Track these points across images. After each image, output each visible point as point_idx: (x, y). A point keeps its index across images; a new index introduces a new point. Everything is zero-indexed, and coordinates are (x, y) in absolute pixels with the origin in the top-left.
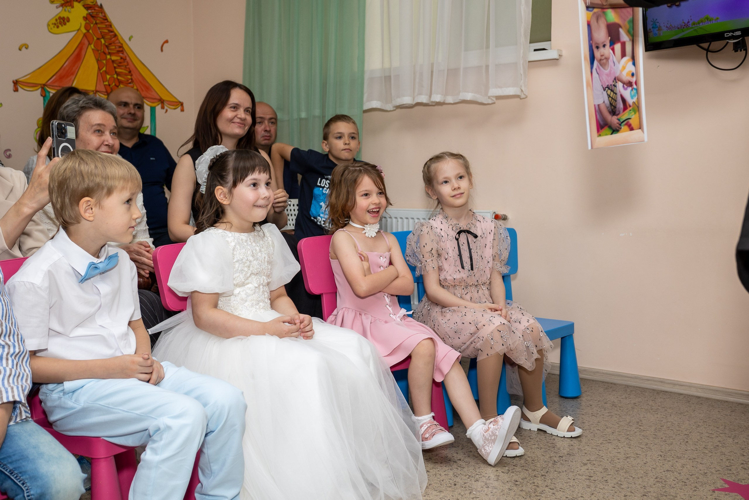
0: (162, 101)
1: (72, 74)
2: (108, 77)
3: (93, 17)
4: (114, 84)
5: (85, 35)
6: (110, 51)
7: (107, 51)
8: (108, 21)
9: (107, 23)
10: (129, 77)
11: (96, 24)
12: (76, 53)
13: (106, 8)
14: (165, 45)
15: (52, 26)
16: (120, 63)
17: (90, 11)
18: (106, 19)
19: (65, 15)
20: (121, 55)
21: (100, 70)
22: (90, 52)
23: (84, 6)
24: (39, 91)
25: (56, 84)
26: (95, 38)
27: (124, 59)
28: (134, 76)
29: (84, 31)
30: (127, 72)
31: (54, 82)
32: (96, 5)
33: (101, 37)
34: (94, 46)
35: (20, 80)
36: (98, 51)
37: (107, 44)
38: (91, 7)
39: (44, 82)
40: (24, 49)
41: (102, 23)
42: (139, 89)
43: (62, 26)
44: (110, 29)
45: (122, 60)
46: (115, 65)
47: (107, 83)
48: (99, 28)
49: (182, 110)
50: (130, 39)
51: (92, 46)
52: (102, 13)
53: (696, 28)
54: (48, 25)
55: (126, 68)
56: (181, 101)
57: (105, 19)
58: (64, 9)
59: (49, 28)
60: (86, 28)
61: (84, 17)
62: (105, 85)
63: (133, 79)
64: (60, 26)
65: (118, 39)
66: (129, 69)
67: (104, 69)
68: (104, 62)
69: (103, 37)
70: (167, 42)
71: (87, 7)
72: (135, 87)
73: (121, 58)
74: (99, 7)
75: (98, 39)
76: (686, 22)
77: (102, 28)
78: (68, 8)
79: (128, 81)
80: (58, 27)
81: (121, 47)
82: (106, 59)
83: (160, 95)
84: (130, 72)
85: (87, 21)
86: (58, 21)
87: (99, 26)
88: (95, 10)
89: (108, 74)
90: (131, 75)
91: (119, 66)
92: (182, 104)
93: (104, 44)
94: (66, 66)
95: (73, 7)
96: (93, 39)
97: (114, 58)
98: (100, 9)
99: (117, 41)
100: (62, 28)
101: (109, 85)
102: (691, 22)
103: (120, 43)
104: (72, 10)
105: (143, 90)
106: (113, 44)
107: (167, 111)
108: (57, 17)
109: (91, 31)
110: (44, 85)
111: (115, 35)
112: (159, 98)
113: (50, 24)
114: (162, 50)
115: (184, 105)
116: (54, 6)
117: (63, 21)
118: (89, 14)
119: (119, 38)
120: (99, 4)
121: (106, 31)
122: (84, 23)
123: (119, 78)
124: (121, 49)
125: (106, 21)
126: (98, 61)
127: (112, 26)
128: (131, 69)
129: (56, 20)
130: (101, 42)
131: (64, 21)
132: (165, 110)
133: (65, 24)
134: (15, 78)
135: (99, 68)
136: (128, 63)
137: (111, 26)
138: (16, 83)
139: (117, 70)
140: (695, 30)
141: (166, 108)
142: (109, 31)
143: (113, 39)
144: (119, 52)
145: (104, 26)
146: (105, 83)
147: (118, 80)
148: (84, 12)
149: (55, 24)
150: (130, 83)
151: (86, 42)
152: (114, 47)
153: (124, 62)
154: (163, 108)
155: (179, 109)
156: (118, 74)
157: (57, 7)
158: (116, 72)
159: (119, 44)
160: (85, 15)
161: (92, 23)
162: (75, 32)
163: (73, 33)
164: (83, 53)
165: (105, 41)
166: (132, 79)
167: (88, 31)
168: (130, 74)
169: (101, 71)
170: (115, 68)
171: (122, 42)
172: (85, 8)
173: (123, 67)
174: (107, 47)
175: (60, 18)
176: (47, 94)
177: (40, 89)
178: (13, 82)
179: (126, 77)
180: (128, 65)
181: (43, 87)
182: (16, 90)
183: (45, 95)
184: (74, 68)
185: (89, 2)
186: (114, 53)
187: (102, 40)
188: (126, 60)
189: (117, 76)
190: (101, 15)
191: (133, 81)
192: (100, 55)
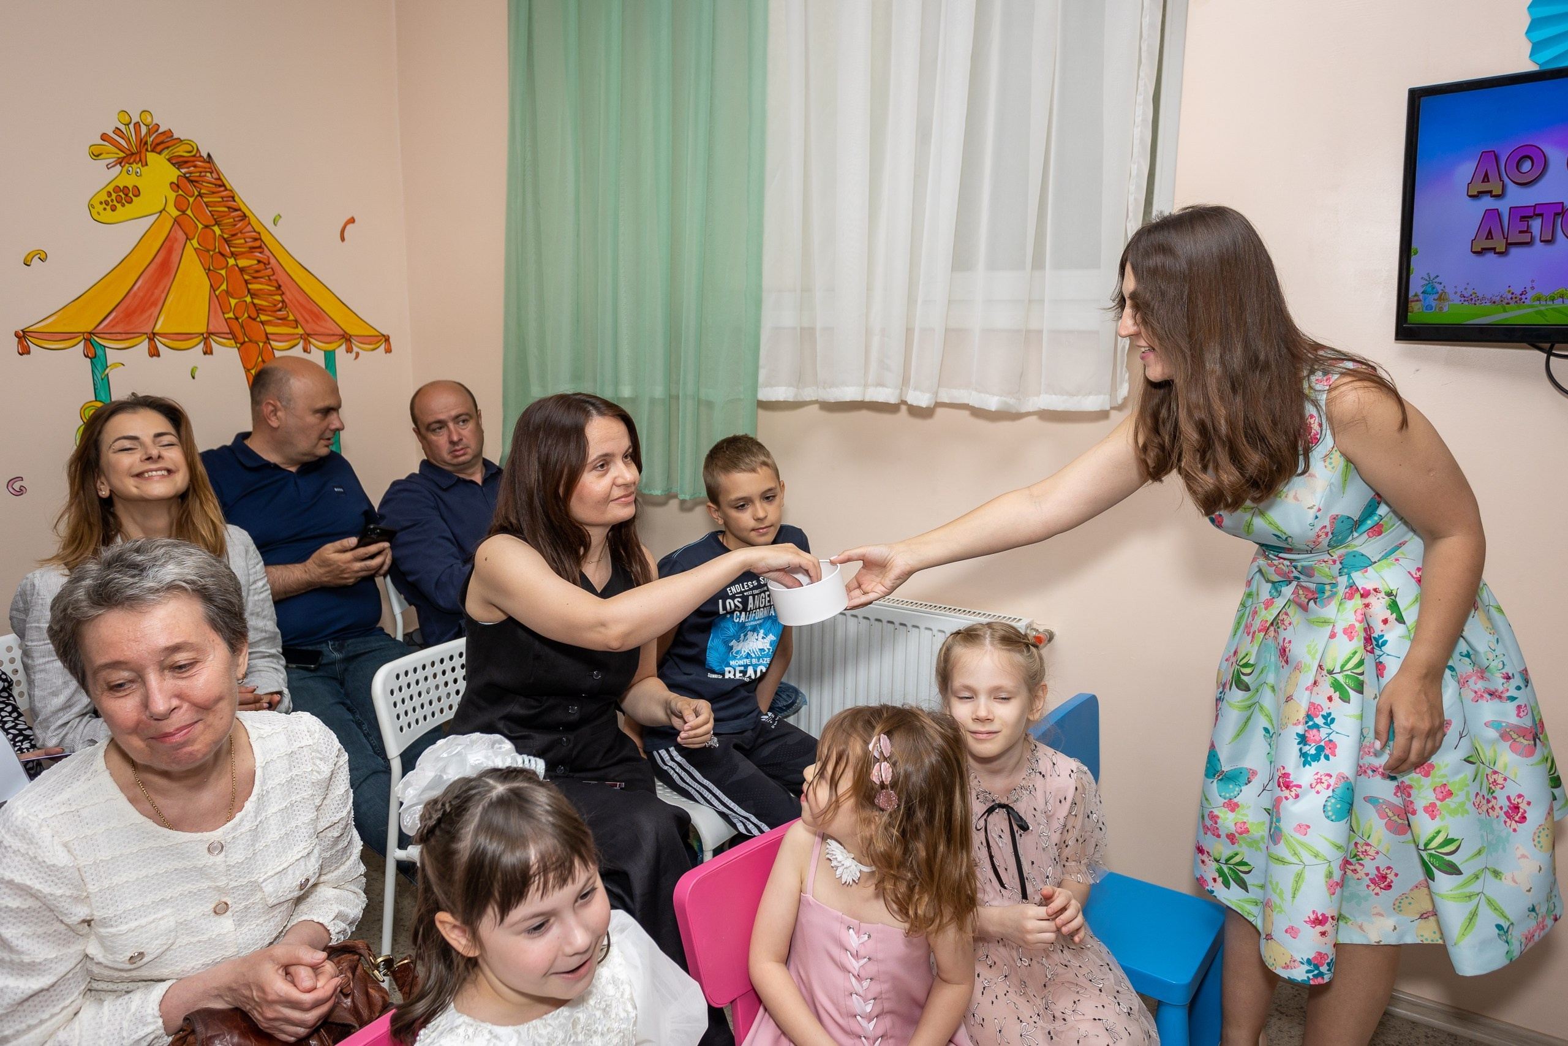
0: (347, 338)
1: (154, 304)
2: (233, 302)
3: (192, 182)
4: (246, 315)
5: (177, 222)
6: (232, 249)
7: (227, 249)
8: (226, 189)
9: (225, 193)
10: (279, 298)
11: (200, 195)
12: (158, 260)
13: (219, 162)
14: (349, 227)
15: (100, 208)
16: (257, 271)
17: (183, 171)
18: (224, 185)
19: (129, 181)
20: (258, 255)
21: (214, 291)
22: (189, 252)
23: (169, 160)
24: (81, 348)
25: (117, 329)
26: (200, 226)
27: (264, 263)
28: (288, 293)
29: (175, 213)
30: (272, 289)
31: (112, 325)
32: (197, 156)
33: (214, 222)
34: (199, 243)
35: (31, 329)
36: (208, 251)
37: (226, 236)
38: (186, 162)
39: (89, 329)
40: (36, 261)
41: (213, 193)
42: (300, 319)
43: (123, 205)
44: (232, 204)
45: (262, 266)
46: (246, 277)
47: (231, 315)
48: (207, 205)
49: (388, 350)
50: (275, 223)
51: (195, 242)
52: (211, 173)
53: (1543, 308)
54: (91, 206)
55: (270, 279)
56: (385, 333)
57: (221, 184)
58: (125, 169)
59: (94, 211)
60: (178, 208)
61: (172, 183)
62: (226, 320)
63: (286, 300)
64: (119, 206)
65: (249, 224)
66: (277, 281)
67: (224, 287)
68: (223, 272)
69: (217, 223)
70: (352, 221)
71: (178, 163)
72: (291, 317)
73: (259, 262)
74: (204, 161)
75: (206, 227)
76: (1518, 293)
77: (215, 204)
78: (135, 167)
79: (275, 305)
80: (114, 209)
81: (258, 239)
82: (225, 267)
83: (343, 327)
84: (279, 287)
85: (180, 192)
86: (114, 196)
87: (205, 200)
88: (195, 166)
89: (233, 297)
90: (283, 293)
91: (255, 278)
92: (387, 339)
93: (221, 236)
94: (139, 288)
95: (145, 164)
96: (196, 227)
97: (242, 263)
98: (207, 165)
99: (249, 228)
100: (125, 211)
101: (235, 318)
102: (1531, 294)
103: (254, 231)
104: (144, 169)
105: (307, 322)
106: (239, 235)
107: (357, 355)
108: (110, 188)
109: (189, 212)
110: (90, 333)
111: (244, 216)
112: (342, 333)
113: (96, 203)
114: (343, 239)
115: (391, 340)
116: (102, 164)
117: (123, 195)
118: (183, 177)
119: (253, 219)
120: (205, 156)
121: (226, 209)
122: (171, 195)
123: (256, 301)
124: (258, 244)
125: (222, 189)
126: (208, 271)
127: (236, 199)
128: (280, 283)
129: (109, 194)
130: (214, 232)
131: (126, 195)
132: (354, 355)
133: (130, 202)
134: (19, 327)
135: (211, 285)
136: (273, 270)
137: (232, 197)
138: (23, 336)
139: (250, 286)
140: (1540, 313)
141: (355, 349)
142: (229, 208)
143: (239, 225)
144: (252, 249)
145: (220, 200)
146: (227, 316)
147: (254, 305)
148: (173, 174)
149: (107, 203)
150: (280, 310)
151: (181, 235)
152: (242, 241)
153: (266, 269)
154: (349, 350)
155: (382, 347)
156: (253, 294)
157: (109, 167)
158: (249, 290)
159: (253, 234)
160: (174, 180)
161: (191, 196)
162: (153, 217)
163: (151, 220)
164: (175, 258)
165: (222, 230)
166: (283, 302)
167: (184, 212)
168: (280, 292)
169: (217, 293)
170: (247, 282)
171: (259, 228)
172: (173, 164)
173: (263, 280)
174: (227, 241)
175: (117, 189)
176: (99, 352)
177: (82, 343)
178: (17, 335)
179: (270, 298)
180: (274, 274)
181: (89, 338)
182: (25, 351)
183: (94, 355)
184: (157, 292)
185: (181, 151)
186: (243, 253)
187: (216, 229)
188: (269, 264)
189: (252, 298)
190: (209, 177)
191: (285, 306)
192: (214, 259)
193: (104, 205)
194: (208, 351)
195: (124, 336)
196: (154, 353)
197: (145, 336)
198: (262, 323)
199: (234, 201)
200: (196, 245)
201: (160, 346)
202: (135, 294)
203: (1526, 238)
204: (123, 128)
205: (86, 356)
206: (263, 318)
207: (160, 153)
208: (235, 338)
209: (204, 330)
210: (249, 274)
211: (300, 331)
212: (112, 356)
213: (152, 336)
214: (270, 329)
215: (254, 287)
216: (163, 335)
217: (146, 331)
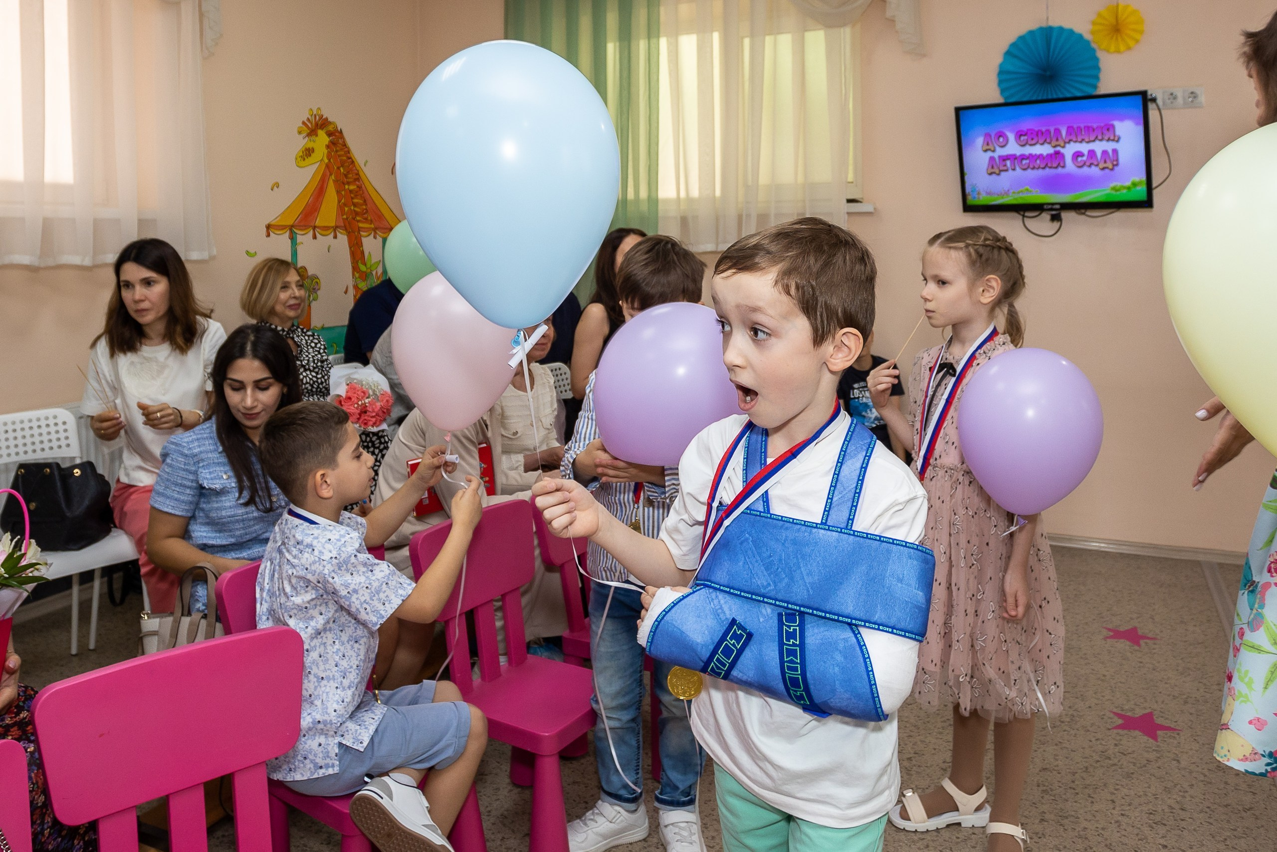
1: (316, 210)
2: (346, 209)
3: (334, 144)
4: (351, 217)
5: (327, 166)
6: (348, 180)
7: (345, 180)
9: (346, 149)
10: (364, 207)
11: (337, 151)
12: (318, 187)
13: (346, 134)
15: (299, 159)
16: (357, 192)
17: (331, 138)
19: (310, 145)
20: (358, 183)
21: (339, 203)
22: (331, 182)
23: (326, 133)
24: (288, 234)
25: (302, 224)
26: (336, 168)
27: (360, 187)
29: (326, 161)
30: (363, 202)
31: (300, 222)
32: (336, 131)
34: (335, 177)
35: (273, 223)
36: (338, 181)
37: (345, 173)
38: (332, 134)
39: (291, 224)
40: (275, 187)
41: (341, 149)
42: (373, 219)
43: (308, 158)
44: (349, 155)
45: (359, 189)
46: (352, 195)
47: (345, 217)
48: (339, 156)
50: (365, 165)
51: (333, 177)
52: (341, 139)
53: (1015, 197)
54: (296, 159)
55: (362, 197)
57: (345, 145)
58: (310, 139)
59: (297, 161)
60: (328, 157)
62: (343, 219)
63: (368, 209)
64: (306, 158)
65: (355, 166)
67: (343, 201)
68: (343, 193)
69: (342, 166)
71: (329, 134)
72: (369, 218)
73: (358, 187)
74: (339, 133)
75: (338, 168)
76: (1006, 190)
77: (342, 155)
78: (314, 137)
79: (363, 211)
80: (304, 160)
81: (358, 174)
82: (345, 189)
83: (391, 224)
84: (365, 201)
85: (329, 150)
86: (305, 153)
87: (339, 153)
88: (335, 135)
89: (347, 207)
90: (366, 205)
91: (356, 196)
93: (343, 173)
95: (317, 136)
96: (334, 168)
97: (352, 187)
98: (340, 135)
99: (354, 168)
100: (309, 160)
101: (347, 219)
102: (1011, 191)
103: (357, 170)
104: (317, 139)
105: (375, 220)
106: (351, 172)
108: (303, 149)
109: (332, 160)
111: (353, 162)
112: (390, 227)
113: (298, 157)
114: (392, 173)
116: (301, 137)
117: (308, 152)
118: (331, 142)
119: (356, 164)
121: (345, 158)
122: (326, 151)
123: (356, 209)
124: (357, 177)
125: (345, 147)
126: (338, 192)
128: (365, 198)
129: (303, 152)
130: (341, 171)
133: (310, 155)
134: (268, 222)
135: (338, 200)
136: (363, 192)
137: (349, 152)
142: (348, 157)
143: (351, 167)
144: (356, 180)
145: (343, 153)
146: (343, 217)
147: (355, 211)
148: (327, 140)
149: (302, 157)
150: (365, 214)
151: (328, 174)
152: (351, 175)
153: (361, 191)
156: (355, 205)
157: (304, 138)
158: (353, 203)
159: (356, 172)
160: (327, 143)
161: (333, 151)
162: (318, 163)
163: (317, 165)
164: (325, 185)
165: (344, 170)
166: (366, 209)
169: (341, 204)
170: (352, 198)
171: (358, 168)
172: (327, 135)
173: (359, 197)
174: (346, 176)
175: (306, 149)
176: (294, 236)
177: (288, 231)
178: (266, 225)
179: (361, 207)
180: (363, 194)
181: (291, 228)
182: (268, 235)
183: (292, 238)
184: (318, 204)
185: (331, 128)
186: (352, 182)
187: (342, 169)
188: (362, 188)
189: (354, 207)
190: (340, 141)
191: (367, 212)
192: (340, 185)
194: (335, 237)
195: (304, 228)
196: (315, 237)
197: (312, 228)
198: (358, 221)
201: (318, 235)
202: (310, 205)
203: (1005, 168)
204: (310, 117)
205: (290, 238)
206: (358, 218)
207: (322, 129)
208: (346, 229)
209: (333, 224)
211: (372, 226)
212: (300, 238)
213: (314, 228)
214: (361, 225)
215: (355, 201)
216: (319, 227)
217: (312, 224)
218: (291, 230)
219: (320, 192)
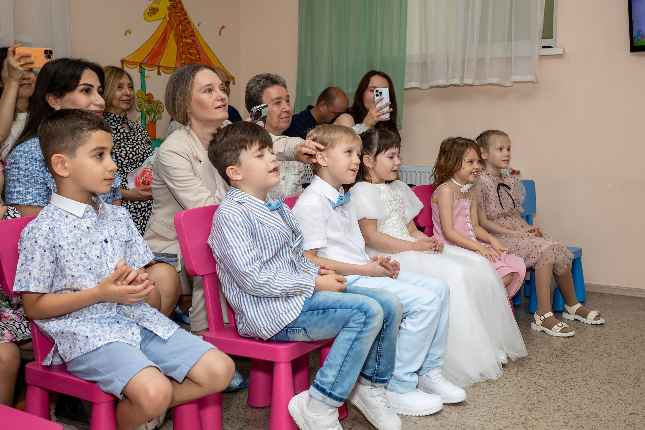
1: (160, 54)
2: (184, 56)
3: (174, 7)
4: (188, 62)
5: (169, 22)
6: (185, 35)
7: (183, 35)
8: (184, 11)
9: (184, 12)
10: (198, 56)
11: (176, 13)
12: (162, 37)
14: (223, 30)
15: (147, 15)
16: (192, 45)
17: (172, 3)
18: (183, 9)
19: (155, 6)
20: (192, 38)
22: (172, 35)
25: (149, 63)
26: (175, 25)
27: (194, 41)
28: (201, 55)
29: (168, 19)
30: (196, 52)
31: (147, 61)
33: (179, 24)
34: (175, 32)
35: (125, 59)
36: (177, 35)
37: (183, 29)
39: (141, 61)
40: (128, 34)
41: (180, 12)
43: (153, 15)
44: (186, 17)
45: (193, 43)
46: (189, 47)
47: (183, 62)
48: (178, 17)
50: (199, 26)
51: (173, 31)
52: (180, 4)
54: (144, 14)
55: (196, 49)
56: (233, 76)
59: (145, 16)
60: (169, 17)
61: (168, 7)
64: (152, 15)
65: (190, 25)
66: (198, 49)
67: (181, 50)
68: (181, 44)
69: (181, 24)
70: (223, 27)
73: (193, 41)
75: (177, 25)
77: (180, 16)
79: (197, 59)
80: (151, 16)
81: (193, 32)
82: (182, 42)
84: (199, 52)
85: (170, 11)
86: (151, 11)
87: (178, 15)
89: (184, 55)
91: (191, 47)
93: (181, 29)
96: (174, 25)
97: (188, 41)
98: (179, 1)
99: (190, 27)
100: (154, 17)
103: (192, 28)
106: (187, 30)
108: (150, 8)
109: (172, 19)
110: (141, 63)
111: (189, 22)
113: (146, 13)
114: (220, 35)
115: (235, 79)
118: (171, 5)
119: (192, 24)
121: (183, 19)
122: (168, 12)
123: (191, 57)
124: (192, 34)
125: (183, 11)
126: (177, 43)
128: (199, 50)
129: (150, 10)
130: (179, 27)
131: (155, 11)
133: (155, 13)
134: (122, 58)
135: (178, 49)
136: (197, 45)
137: (186, 14)
138: (123, 62)
139: (190, 51)
142: (185, 18)
143: (187, 25)
144: (191, 36)
145: (182, 15)
147: (191, 58)
148: (168, 3)
149: (149, 13)
150: (198, 61)
151: (169, 28)
153: (195, 44)
156: (191, 54)
158: (189, 52)
159: (192, 30)
160: (169, 6)
161: (173, 13)
162: (162, 20)
164: (167, 36)
165: (182, 27)
166: (200, 58)
167: (171, 19)
168: (199, 54)
169: (179, 52)
170: (189, 49)
173: (194, 48)
174: (183, 31)
175: (152, 8)
176: (143, 70)
177: (138, 67)
178: (121, 61)
179: (196, 56)
180: (197, 47)
181: (141, 64)
183: (142, 72)
184: (161, 49)
186: (188, 37)
187: (180, 26)
188: (196, 42)
189: (190, 55)
190: (179, 6)
191: (200, 60)
192: (179, 38)
193: (148, 15)
195: (151, 66)
196: (159, 74)
197: (156, 67)
199: (186, 16)
200: (174, 32)
201: (161, 72)
202: (155, 49)
205: (140, 72)
210: (189, 46)
212: (147, 73)
213: (159, 67)
215: (191, 51)
216: (162, 67)
217: (158, 64)
218: (140, 66)
219: (163, 41)
